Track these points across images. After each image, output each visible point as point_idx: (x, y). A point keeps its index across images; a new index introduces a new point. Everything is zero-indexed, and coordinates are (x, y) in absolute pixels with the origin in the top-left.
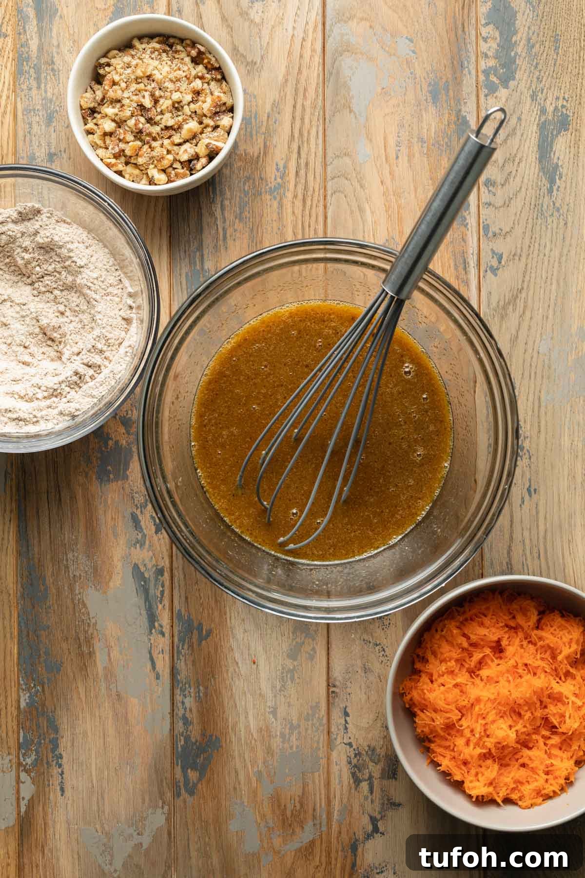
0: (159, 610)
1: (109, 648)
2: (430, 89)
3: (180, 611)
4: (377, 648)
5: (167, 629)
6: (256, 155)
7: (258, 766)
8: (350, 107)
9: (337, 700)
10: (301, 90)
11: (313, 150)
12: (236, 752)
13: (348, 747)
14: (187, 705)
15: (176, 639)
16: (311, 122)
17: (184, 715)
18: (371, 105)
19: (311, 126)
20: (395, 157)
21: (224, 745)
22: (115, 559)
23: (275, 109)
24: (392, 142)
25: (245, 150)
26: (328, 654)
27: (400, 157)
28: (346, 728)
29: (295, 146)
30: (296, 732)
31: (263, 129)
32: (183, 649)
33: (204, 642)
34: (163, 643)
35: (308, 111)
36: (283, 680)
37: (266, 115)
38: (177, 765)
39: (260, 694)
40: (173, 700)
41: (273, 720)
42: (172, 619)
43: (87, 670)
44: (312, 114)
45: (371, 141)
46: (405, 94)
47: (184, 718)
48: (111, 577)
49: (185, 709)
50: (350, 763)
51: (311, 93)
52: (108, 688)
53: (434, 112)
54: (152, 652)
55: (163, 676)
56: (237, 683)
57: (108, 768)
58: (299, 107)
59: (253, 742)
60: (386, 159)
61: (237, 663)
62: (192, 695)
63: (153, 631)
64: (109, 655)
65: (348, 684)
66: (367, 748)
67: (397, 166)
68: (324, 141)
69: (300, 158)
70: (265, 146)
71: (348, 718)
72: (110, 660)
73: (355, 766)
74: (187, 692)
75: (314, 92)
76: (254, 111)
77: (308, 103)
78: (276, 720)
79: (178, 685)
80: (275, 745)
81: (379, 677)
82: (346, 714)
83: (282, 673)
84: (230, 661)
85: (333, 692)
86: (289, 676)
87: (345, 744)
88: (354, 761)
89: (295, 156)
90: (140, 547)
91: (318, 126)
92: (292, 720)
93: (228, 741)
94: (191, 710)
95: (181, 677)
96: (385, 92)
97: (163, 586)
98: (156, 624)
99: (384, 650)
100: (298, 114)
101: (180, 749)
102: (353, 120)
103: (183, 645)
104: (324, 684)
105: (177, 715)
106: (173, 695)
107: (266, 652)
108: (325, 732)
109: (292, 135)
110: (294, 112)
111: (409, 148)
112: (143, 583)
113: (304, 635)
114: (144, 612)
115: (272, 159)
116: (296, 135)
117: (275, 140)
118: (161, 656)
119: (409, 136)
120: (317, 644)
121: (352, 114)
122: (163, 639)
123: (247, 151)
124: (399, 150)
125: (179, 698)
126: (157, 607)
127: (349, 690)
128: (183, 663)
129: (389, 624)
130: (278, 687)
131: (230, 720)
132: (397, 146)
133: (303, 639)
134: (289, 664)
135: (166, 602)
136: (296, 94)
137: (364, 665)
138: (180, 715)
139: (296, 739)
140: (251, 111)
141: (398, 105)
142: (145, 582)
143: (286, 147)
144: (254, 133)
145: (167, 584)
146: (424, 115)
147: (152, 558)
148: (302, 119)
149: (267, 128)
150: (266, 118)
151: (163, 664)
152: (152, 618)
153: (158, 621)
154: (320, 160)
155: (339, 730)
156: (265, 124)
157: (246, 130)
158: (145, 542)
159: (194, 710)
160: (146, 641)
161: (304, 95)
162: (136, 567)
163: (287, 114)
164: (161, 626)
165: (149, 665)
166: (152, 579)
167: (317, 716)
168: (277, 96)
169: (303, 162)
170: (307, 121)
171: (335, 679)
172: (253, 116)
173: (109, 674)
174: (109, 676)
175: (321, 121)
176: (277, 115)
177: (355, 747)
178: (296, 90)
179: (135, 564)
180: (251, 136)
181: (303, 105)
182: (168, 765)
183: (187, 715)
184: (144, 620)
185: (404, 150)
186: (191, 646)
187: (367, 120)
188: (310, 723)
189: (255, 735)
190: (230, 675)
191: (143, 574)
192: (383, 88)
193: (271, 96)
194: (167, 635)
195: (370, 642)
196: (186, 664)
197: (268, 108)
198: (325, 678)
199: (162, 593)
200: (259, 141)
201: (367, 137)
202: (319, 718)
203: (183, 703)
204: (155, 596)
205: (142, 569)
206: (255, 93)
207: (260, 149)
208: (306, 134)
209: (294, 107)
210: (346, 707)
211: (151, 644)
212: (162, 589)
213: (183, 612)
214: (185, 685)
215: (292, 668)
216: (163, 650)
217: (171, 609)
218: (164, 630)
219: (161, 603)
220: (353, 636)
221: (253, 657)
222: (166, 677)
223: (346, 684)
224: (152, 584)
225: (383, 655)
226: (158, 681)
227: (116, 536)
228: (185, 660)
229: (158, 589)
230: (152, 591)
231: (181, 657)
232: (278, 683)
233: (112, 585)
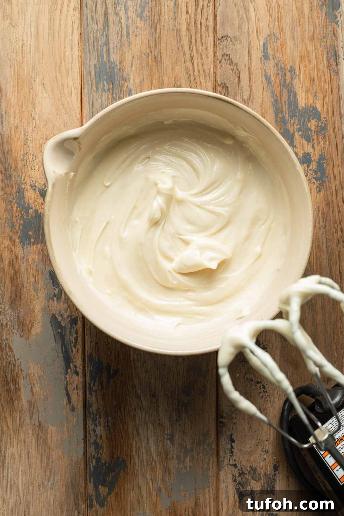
0: (74, 353)
1: (32, 385)
3: (91, 354)
4: (258, 386)
5: (80, 370)
7: (158, 484)
9: (225, 428)
12: (139, 472)
13: (233, 467)
14: (98, 432)
15: (88, 378)
17: (95, 441)
21: (129, 465)
22: (36, 311)
28: (232, 452)
30: (189, 456)
32: (94, 385)
33: (111, 380)
34: (77, 380)
36: (179, 412)
38: (90, 482)
39: (159, 423)
40: (86, 429)
41: (171, 445)
42: (84, 361)
43: (13, 403)
47: (96, 443)
48: (32, 326)
49: (97, 436)
50: (235, 481)
52: (32, 419)
54: (68, 388)
55: (78, 409)
57: (32, 484)
59: (154, 463)
61: (140, 398)
62: (102, 424)
63: (69, 371)
64: (32, 391)
65: (234, 415)
66: (249, 469)
71: (233, 444)
72: (33, 395)
73: (239, 483)
74: (97, 422)
78: (173, 445)
79: (90, 417)
80: (172, 466)
82: (232, 441)
83: (178, 406)
84: (133, 396)
85: (221, 422)
86: (183, 409)
87: (231, 465)
88: (239, 479)
90: (57, 300)
92: (186, 445)
93: (132, 462)
94: (101, 437)
95: (93, 409)
97: (77, 333)
98: (71, 365)
99: (264, 387)
101: (92, 469)
103: (94, 383)
104: (214, 416)
105: (89, 440)
106: (85, 424)
107: (164, 389)
108: (215, 455)
112: (59, 331)
114: (61, 355)
118: (75, 392)
120: (207, 381)
122: (78, 377)
125: (90, 426)
126: (72, 350)
127: (234, 421)
128: (94, 398)
130: (175, 418)
131: (134, 445)
133: (196, 377)
134: (184, 398)
135: (80, 347)
138: (92, 440)
139: (190, 461)
142: (61, 330)
145: (80, 331)
147: (67, 309)
151: (77, 397)
152: (68, 360)
153: (73, 362)
155: (226, 453)
158: (61, 296)
159: (104, 437)
160: (63, 379)
162: (54, 317)
164: (76, 367)
165: (65, 399)
166: (68, 327)
167: (207, 441)
171: (223, 412)
173: (32, 406)
174: (32, 409)
177: (239, 467)
179: (53, 314)
182: (82, 482)
183: (98, 440)
184: (61, 362)
186: (101, 384)
188: (202, 448)
189: (155, 458)
190: (134, 407)
191: (60, 322)
194: (80, 374)
195: (252, 381)
196: (97, 399)
198: (214, 410)
199: (76, 338)
202: (209, 443)
203: (95, 431)
204: (70, 340)
205: (59, 318)
210: (232, 434)
211: (67, 382)
212: (75, 336)
213: (94, 354)
214: (96, 416)
215: (186, 402)
216: (77, 387)
217: (84, 352)
218: (78, 370)
219: (75, 347)
220: (238, 375)
221: (153, 393)
222: (80, 409)
223: (232, 415)
224: (67, 331)
225: (264, 391)
226: (73, 412)
227: (36, 291)
228: (96, 395)
229: (72, 336)
230: (67, 337)
231: (92, 393)
232: (175, 415)
233: (33, 332)
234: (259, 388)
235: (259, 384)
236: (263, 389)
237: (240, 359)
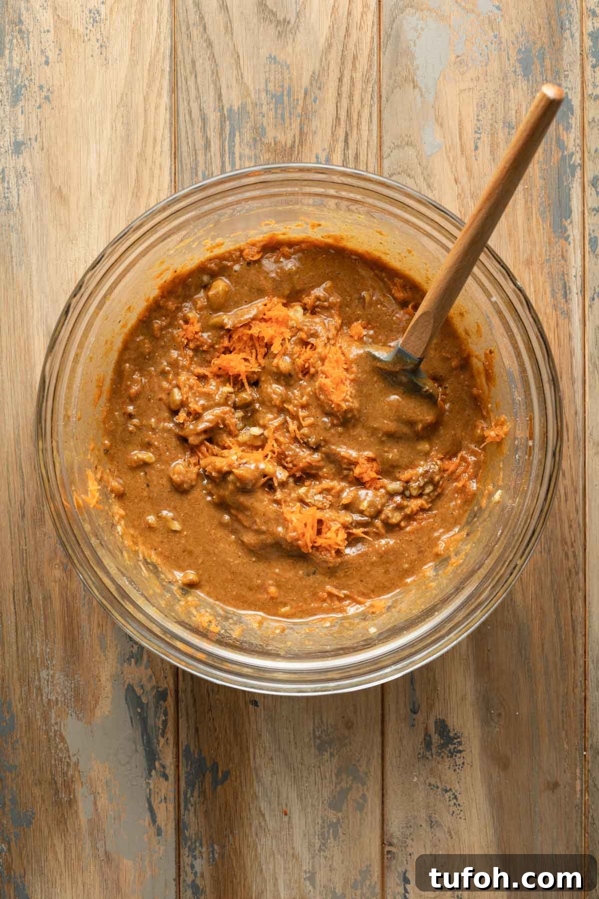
0: (161, 745)
1: (95, 794)
2: (520, 57)
3: (188, 747)
4: (447, 795)
5: (170, 771)
6: (289, 145)
8: (413, 82)
9: (394, 862)
10: (349, 59)
11: (365, 138)
14: (198, 869)
15: (183, 784)
16: (362, 100)
17: (193, 882)
18: (441, 79)
19: (362, 106)
20: (473, 148)
22: (103, 679)
23: (314, 83)
24: (469, 128)
25: (275, 138)
26: (383, 802)
27: (480, 150)
28: (406, 898)
29: (341, 133)
31: (299, 110)
32: (192, 796)
33: (219, 787)
34: (166, 788)
35: (359, 86)
36: (324, 839)
37: (303, 91)
39: (294, 855)
40: (179, 863)
41: (310, 888)
42: (177, 757)
43: (66, 823)
44: (364, 90)
45: (441, 125)
46: (486, 65)
47: (194, 886)
48: (97, 703)
49: (196, 874)
51: (363, 62)
52: (94, 847)
53: (525, 88)
54: (152, 800)
55: (167, 832)
56: (263, 840)
58: (346, 79)
60: (462, 151)
61: (263, 815)
62: (204, 856)
63: (153, 773)
64: (95, 804)
65: (409, 841)
67: (476, 160)
68: (380, 126)
69: (348, 149)
70: (301, 133)
71: (407, 886)
72: (97, 810)
74: (197, 853)
75: (366, 61)
76: (286, 85)
77: (358, 76)
79: (186, 844)
81: (449, 832)
82: (406, 880)
83: (323, 827)
84: (253, 812)
85: (389, 852)
86: (331, 831)
89: (340, 145)
90: (136, 663)
91: (371, 106)
92: (335, 888)
94: (202, 875)
95: (190, 832)
96: (460, 61)
97: (166, 714)
98: (157, 764)
99: (456, 798)
100: (345, 89)
102: (418, 97)
103: (192, 791)
104: (378, 842)
105: (184, 881)
106: (178, 856)
107: (301, 800)
109: (338, 118)
110: (340, 87)
111: (492, 135)
112: (139, 710)
113: (351, 778)
114: (141, 748)
115: (311, 151)
116: (343, 116)
117: (315, 123)
118: (163, 805)
119: (492, 119)
120: (368, 789)
121: (417, 90)
122: (166, 783)
123: (277, 140)
124: (479, 138)
125: (186, 860)
126: (158, 743)
127: (409, 849)
128: (192, 815)
129: (463, 763)
130: (317, 846)
132: (476, 132)
133: (350, 783)
134: (332, 816)
135: (170, 735)
136: (343, 63)
137: (430, 817)
138: (189, 881)
140: (282, 86)
141: (478, 79)
142: (142, 709)
143: (330, 131)
144: (287, 115)
145: (171, 711)
146: (512, 90)
147: (151, 677)
148: (351, 97)
149: (304, 108)
150: (303, 95)
151: (166, 815)
152: (152, 756)
153: (160, 759)
154: (375, 151)
156: (301, 103)
157: (276, 112)
158: (142, 656)
159: (207, 875)
160: (144, 786)
161: (354, 64)
162: (130, 689)
163: (330, 91)
164: (164, 767)
165: (147, 817)
166: (151, 705)
167: (368, 883)
168: (318, 65)
169: (351, 153)
170: (357, 98)
171: (392, 836)
172: (285, 93)
173: (95, 827)
174: (95, 832)
175: (376, 100)
176: (317, 92)
178: (343, 57)
179: (129, 685)
180: (283, 119)
181: (352, 77)
183: (198, 881)
184: (140, 759)
185: (485, 138)
186: (203, 793)
187: (436, 98)
188: (359, 892)
190: (253, 829)
191: (139, 697)
192: (458, 57)
193: (310, 66)
194: (171, 778)
195: (438, 787)
197: (305, 82)
198: (378, 832)
199: (165, 723)
200: (293, 126)
201: (437, 120)
202: (370, 885)
203: (193, 866)
204: (156, 727)
205: (139, 691)
206: (288, 62)
207: (294, 136)
208: (355, 117)
209: (340, 80)
210: (406, 870)
211: (150, 789)
212: (164, 718)
213: (192, 748)
214: (195, 842)
215: (335, 821)
216: (165, 798)
217: (177, 744)
218: (167, 771)
219: (163, 737)
220: (415, 779)
221: (284, 807)
222: (169, 832)
223: (406, 842)
224: (151, 713)
225: (455, 804)
226: (160, 837)
227: (103, 648)
228: (195, 810)
229: (159, 718)
230: (151, 721)
231: (190, 807)
232: (317, 841)
233: (98, 713)
234: (447, 800)
235: (449, 794)
236: (455, 801)
237: (419, 754)
